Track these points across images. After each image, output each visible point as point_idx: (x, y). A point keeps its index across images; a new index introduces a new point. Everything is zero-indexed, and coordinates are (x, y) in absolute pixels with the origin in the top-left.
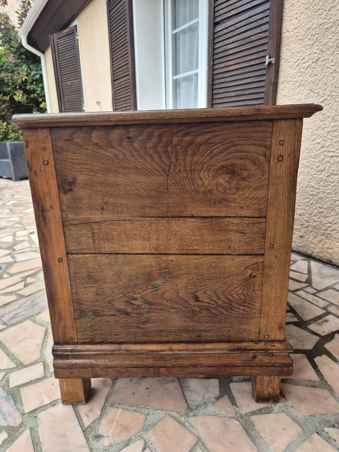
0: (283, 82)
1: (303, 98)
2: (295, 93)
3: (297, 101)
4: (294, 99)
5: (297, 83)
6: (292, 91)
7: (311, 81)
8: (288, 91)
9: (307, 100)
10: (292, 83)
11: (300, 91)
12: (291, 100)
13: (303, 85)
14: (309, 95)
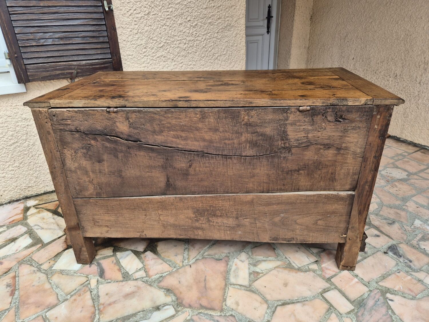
0: (119, 28)
1: (144, 43)
2: (134, 39)
3: (138, 45)
4: (135, 43)
5: (133, 30)
6: (131, 37)
7: (147, 30)
8: (127, 36)
9: (147, 45)
10: (129, 30)
11: (139, 37)
12: (132, 45)
13: (140, 33)
14: (148, 41)
